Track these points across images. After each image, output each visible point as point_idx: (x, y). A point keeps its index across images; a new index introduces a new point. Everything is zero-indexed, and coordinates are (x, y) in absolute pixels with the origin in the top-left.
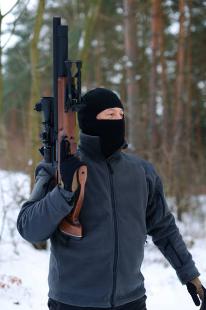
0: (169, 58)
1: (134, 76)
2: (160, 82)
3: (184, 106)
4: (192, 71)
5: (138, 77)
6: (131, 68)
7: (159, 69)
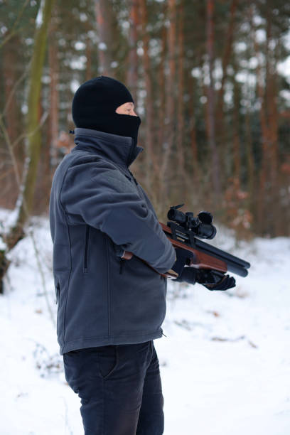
0: (153, 35)
1: (108, 64)
2: (142, 70)
3: (176, 102)
4: (184, 55)
5: (114, 65)
6: (105, 52)
7: (141, 51)
